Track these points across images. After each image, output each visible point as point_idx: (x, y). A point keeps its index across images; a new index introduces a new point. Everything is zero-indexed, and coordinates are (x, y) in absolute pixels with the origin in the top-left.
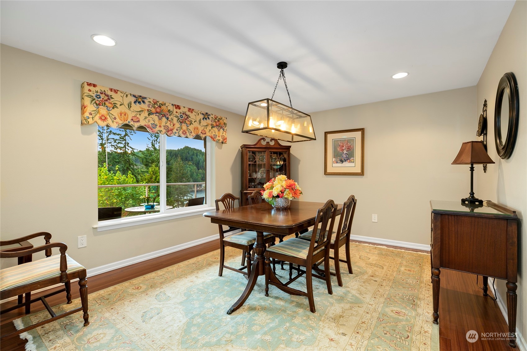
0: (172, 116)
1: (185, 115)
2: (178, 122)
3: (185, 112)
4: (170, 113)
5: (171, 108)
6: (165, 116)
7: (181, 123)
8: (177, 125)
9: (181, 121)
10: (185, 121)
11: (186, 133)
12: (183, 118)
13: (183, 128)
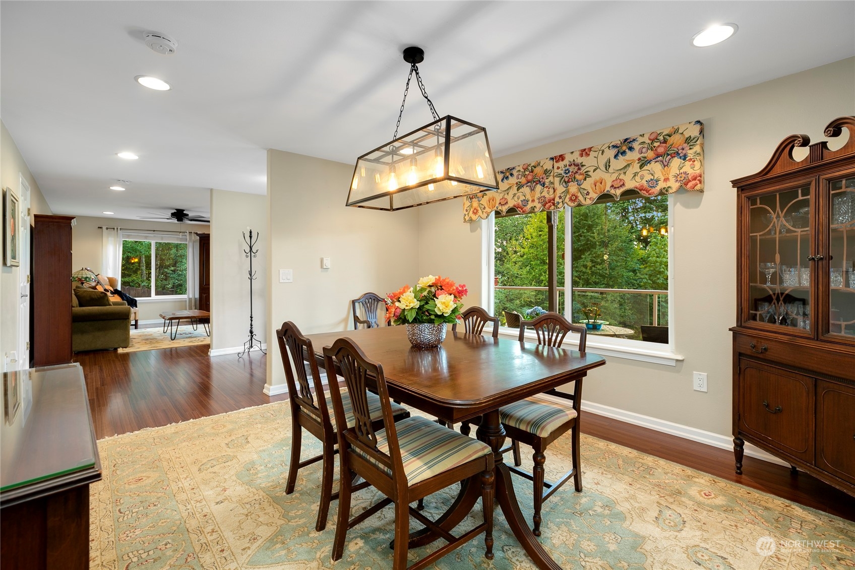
0: (551, 179)
1: (573, 167)
2: (562, 182)
3: (574, 160)
4: (547, 175)
5: (548, 165)
6: (540, 182)
7: (567, 182)
8: (560, 189)
9: (567, 180)
10: (574, 176)
11: (576, 197)
12: (570, 173)
13: (570, 190)
